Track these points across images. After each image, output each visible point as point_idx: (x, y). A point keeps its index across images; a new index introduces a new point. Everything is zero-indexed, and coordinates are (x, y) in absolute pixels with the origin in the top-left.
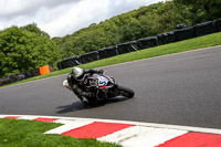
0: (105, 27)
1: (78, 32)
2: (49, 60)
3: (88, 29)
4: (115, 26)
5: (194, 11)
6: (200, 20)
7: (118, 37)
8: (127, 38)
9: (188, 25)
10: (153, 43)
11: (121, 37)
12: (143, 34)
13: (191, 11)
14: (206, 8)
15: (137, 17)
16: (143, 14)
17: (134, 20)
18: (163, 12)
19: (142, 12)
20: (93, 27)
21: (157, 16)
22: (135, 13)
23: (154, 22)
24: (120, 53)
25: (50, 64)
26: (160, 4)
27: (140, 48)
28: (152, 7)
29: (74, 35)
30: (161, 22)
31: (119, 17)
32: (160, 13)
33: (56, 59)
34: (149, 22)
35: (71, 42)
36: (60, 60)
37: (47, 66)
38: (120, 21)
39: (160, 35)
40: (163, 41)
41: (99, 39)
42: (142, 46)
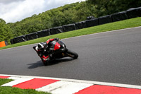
0: (42, 17)
1: (24, 20)
2: (5, 37)
3: (31, 18)
4: (48, 17)
5: (98, 9)
6: (102, 14)
7: (50, 24)
8: (56, 24)
9: (94, 17)
10: (72, 28)
11: (52, 23)
12: (66, 22)
13: (97, 8)
14: (106, 7)
15: (63, 11)
16: (67, 9)
17: (60, 13)
18: (79, 8)
19: (66, 8)
20: (34, 17)
21: (75, 11)
22: (61, 9)
23: (73, 15)
24: (51, 34)
25: (6, 40)
26: (77, 3)
27: (64, 31)
28: (73, 5)
29: (22, 22)
30: (78, 15)
31: (51, 11)
32: (77, 9)
33: (9, 37)
34: (70, 14)
35: (20, 26)
36: (12, 38)
37: (4, 42)
38: (52, 13)
39: (77, 23)
40: (79, 27)
41: (38, 25)
42: (66, 29)
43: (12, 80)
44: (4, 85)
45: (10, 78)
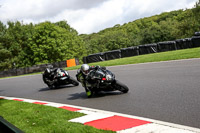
0: (128, 28)
1: (103, 31)
2: (75, 54)
3: (113, 29)
4: (137, 28)
8: (147, 40)
10: (171, 47)
11: (141, 39)
12: (162, 37)
15: (158, 21)
16: (164, 19)
17: (155, 24)
18: (182, 19)
19: (163, 17)
20: (117, 27)
21: (177, 22)
22: (156, 18)
23: (173, 27)
24: (140, 54)
25: (76, 57)
26: (180, 11)
27: (159, 51)
28: (173, 14)
29: (99, 33)
30: (180, 28)
31: (142, 20)
32: (179, 20)
33: (81, 54)
34: (169, 27)
35: (95, 40)
36: (85, 55)
37: (73, 60)
38: (143, 24)
39: (178, 40)
40: (181, 45)
41: (121, 39)
42: (162, 48)
43: (83, 115)
44: (73, 120)
45: (81, 111)
